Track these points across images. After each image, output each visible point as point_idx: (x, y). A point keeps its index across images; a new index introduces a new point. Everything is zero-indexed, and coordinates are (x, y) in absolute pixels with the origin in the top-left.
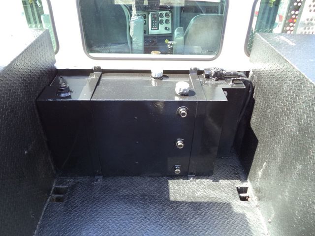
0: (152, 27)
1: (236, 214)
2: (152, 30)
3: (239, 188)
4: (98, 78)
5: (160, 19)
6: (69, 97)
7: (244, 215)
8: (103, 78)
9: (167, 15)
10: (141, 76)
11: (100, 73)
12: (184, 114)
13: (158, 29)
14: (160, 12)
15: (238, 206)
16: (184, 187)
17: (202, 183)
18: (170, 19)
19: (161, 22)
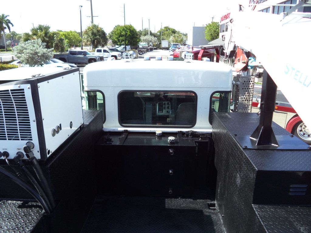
0: (159, 111)
1: (205, 215)
2: (158, 112)
3: (209, 204)
4: (126, 136)
5: (164, 106)
6: (111, 144)
7: (210, 216)
8: (129, 137)
9: (168, 104)
10: (150, 135)
11: (127, 134)
12: (172, 153)
13: (163, 112)
14: (164, 102)
15: (207, 212)
16: (175, 202)
17: (186, 201)
18: (170, 106)
19: (165, 108)
